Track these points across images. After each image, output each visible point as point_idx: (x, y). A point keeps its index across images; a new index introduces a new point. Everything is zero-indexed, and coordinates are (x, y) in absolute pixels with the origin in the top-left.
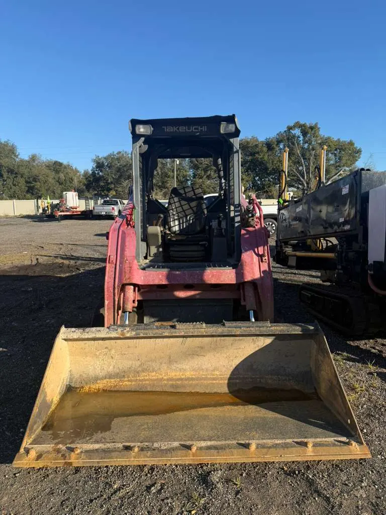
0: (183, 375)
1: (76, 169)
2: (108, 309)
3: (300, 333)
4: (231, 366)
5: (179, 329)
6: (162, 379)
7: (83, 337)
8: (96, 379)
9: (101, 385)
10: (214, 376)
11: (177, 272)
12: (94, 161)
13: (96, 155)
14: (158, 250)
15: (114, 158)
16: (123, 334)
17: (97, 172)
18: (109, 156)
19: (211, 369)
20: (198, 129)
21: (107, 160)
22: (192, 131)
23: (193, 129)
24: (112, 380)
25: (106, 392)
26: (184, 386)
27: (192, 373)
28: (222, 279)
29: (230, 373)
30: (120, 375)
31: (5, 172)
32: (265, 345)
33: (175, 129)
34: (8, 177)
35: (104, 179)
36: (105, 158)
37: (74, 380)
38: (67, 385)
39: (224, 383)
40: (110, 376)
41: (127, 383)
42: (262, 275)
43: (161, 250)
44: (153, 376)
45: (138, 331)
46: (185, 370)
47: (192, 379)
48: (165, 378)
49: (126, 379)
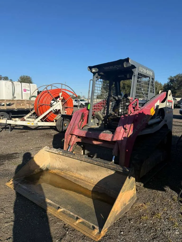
0: (80, 177)
1: (160, 83)
2: (65, 143)
3: (122, 172)
4: (98, 179)
5: (75, 156)
6: (73, 176)
7: (49, 151)
8: (55, 168)
9: (55, 171)
10: (91, 182)
11: (90, 132)
12: (169, 79)
13: (170, 76)
14: (102, 122)
15: (180, 76)
16: (59, 153)
17: (170, 84)
18: (177, 76)
19: (91, 178)
20: (117, 66)
21: (176, 78)
22: (115, 68)
23: (115, 67)
24: (59, 171)
25: (55, 174)
26: (78, 182)
27: (84, 177)
28: (106, 138)
29: (97, 183)
30: (62, 170)
31: (126, 87)
32: (111, 174)
33: (108, 68)
34: (127, 89)
35: (173, 87)
36: (175, 77)
37: (50, 167)
38: (47, 168)
39: (93, 186)
40: (59, 169)
41: (63, 173)
42: (123, 139)
43: (104, 122)
44: (71, 174)
45: (63, 153)
46: (81, 175)
47: (83, 180)
48: (74, 176)
49: (63, 172)
